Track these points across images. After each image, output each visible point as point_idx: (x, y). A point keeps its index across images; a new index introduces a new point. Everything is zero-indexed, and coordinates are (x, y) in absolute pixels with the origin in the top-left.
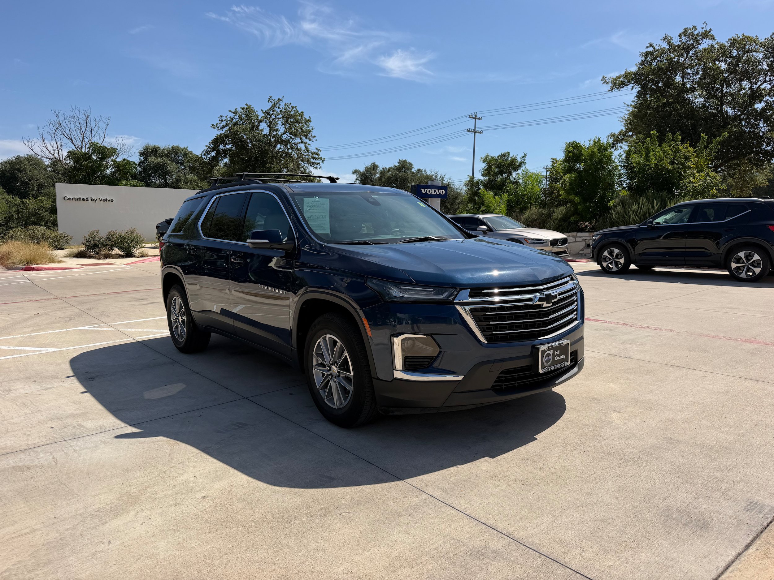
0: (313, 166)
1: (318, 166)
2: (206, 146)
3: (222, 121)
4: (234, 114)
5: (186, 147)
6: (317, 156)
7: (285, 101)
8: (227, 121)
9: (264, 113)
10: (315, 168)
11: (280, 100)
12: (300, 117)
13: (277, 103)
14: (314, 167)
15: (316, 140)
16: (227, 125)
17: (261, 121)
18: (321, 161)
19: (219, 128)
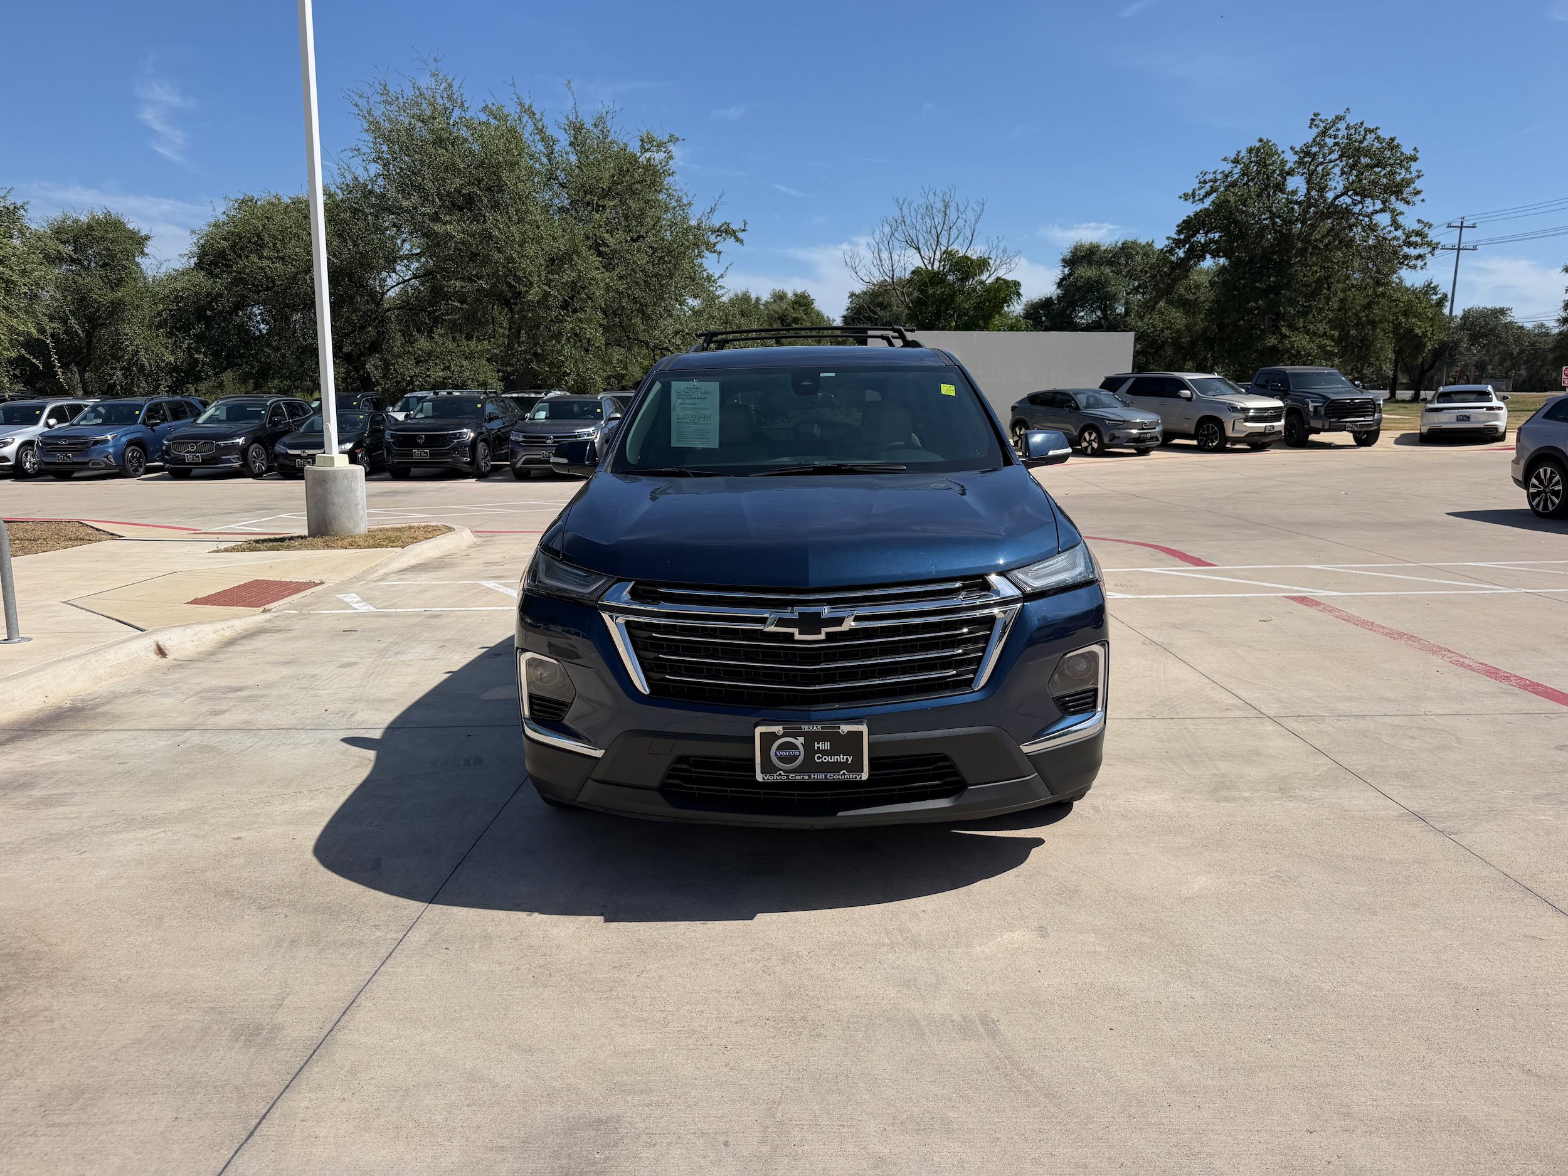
0: (1406, 263)
1: (1419, 263)
2: (1168, 238)
3: (1205, 182)
4: (1233, 165)
5: (1150, 242)
6: (1418, 239)
7: (1352, 120)
8: (1215, 180)
9: (1296, 153)
10: (1410, 267)
11: (1341, 120)
12: (1389, 153)
13: (1330, 128)
14: (1407, 265)
15: (1423, 201)
16: (1213, 190)
17: (1290, 173)
18: (1430, 249)
19: (1197, 198)
